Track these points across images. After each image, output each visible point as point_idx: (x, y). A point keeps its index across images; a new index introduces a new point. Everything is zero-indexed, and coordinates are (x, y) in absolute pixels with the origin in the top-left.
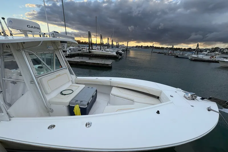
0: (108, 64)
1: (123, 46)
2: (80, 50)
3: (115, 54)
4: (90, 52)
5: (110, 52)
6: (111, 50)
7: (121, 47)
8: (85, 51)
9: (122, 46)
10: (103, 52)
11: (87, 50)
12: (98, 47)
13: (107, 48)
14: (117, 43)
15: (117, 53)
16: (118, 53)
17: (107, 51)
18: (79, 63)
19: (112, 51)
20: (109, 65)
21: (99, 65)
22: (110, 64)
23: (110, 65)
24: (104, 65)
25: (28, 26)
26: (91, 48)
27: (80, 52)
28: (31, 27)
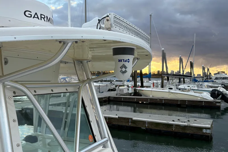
0: (201, 129)
1: (223, 75)
2: (114, 90)
3: (207, 96)
4: (136, 93)
5: (192, 93)
6: (191, 86)
7: (216, 78)
8: (125, 91)
9: (218, 76)
10: (171, 91)
11: (130, 89)
12: (155, 82)
13: (180, 82)
14: (204, 69)
15: (214, 94)
16: (218, 95)
17: (184, 90)
18: (114, 123)
19: (196, 88)
20: (204, 131)
21: (170, 130)
22: (206, 128)
23: (208, 131)
24: (188, 132)
25: (27, 13)
26: (139, 84)
27: (113, 94)
28: (33, 16)
